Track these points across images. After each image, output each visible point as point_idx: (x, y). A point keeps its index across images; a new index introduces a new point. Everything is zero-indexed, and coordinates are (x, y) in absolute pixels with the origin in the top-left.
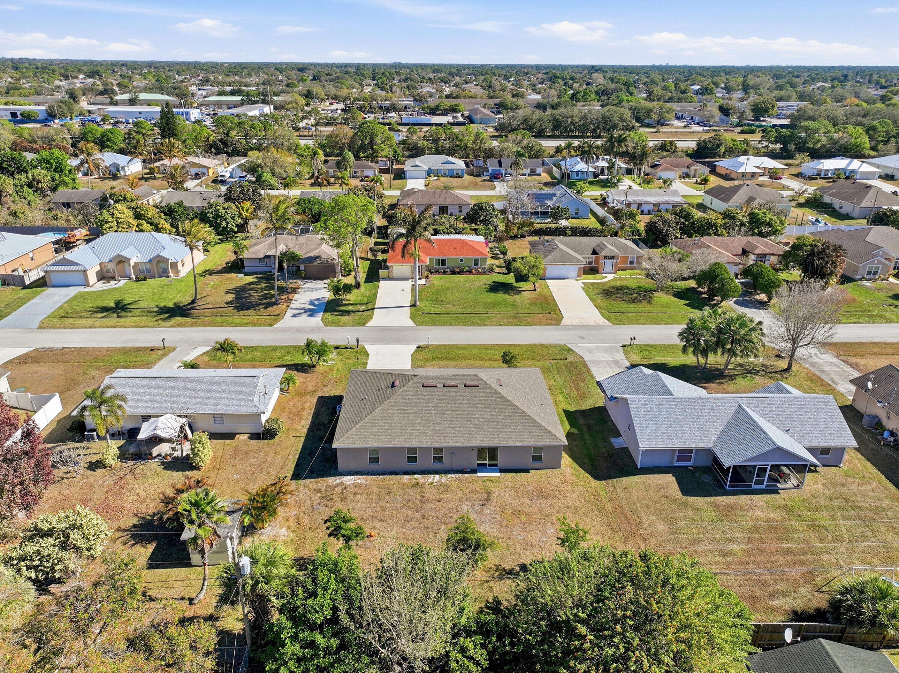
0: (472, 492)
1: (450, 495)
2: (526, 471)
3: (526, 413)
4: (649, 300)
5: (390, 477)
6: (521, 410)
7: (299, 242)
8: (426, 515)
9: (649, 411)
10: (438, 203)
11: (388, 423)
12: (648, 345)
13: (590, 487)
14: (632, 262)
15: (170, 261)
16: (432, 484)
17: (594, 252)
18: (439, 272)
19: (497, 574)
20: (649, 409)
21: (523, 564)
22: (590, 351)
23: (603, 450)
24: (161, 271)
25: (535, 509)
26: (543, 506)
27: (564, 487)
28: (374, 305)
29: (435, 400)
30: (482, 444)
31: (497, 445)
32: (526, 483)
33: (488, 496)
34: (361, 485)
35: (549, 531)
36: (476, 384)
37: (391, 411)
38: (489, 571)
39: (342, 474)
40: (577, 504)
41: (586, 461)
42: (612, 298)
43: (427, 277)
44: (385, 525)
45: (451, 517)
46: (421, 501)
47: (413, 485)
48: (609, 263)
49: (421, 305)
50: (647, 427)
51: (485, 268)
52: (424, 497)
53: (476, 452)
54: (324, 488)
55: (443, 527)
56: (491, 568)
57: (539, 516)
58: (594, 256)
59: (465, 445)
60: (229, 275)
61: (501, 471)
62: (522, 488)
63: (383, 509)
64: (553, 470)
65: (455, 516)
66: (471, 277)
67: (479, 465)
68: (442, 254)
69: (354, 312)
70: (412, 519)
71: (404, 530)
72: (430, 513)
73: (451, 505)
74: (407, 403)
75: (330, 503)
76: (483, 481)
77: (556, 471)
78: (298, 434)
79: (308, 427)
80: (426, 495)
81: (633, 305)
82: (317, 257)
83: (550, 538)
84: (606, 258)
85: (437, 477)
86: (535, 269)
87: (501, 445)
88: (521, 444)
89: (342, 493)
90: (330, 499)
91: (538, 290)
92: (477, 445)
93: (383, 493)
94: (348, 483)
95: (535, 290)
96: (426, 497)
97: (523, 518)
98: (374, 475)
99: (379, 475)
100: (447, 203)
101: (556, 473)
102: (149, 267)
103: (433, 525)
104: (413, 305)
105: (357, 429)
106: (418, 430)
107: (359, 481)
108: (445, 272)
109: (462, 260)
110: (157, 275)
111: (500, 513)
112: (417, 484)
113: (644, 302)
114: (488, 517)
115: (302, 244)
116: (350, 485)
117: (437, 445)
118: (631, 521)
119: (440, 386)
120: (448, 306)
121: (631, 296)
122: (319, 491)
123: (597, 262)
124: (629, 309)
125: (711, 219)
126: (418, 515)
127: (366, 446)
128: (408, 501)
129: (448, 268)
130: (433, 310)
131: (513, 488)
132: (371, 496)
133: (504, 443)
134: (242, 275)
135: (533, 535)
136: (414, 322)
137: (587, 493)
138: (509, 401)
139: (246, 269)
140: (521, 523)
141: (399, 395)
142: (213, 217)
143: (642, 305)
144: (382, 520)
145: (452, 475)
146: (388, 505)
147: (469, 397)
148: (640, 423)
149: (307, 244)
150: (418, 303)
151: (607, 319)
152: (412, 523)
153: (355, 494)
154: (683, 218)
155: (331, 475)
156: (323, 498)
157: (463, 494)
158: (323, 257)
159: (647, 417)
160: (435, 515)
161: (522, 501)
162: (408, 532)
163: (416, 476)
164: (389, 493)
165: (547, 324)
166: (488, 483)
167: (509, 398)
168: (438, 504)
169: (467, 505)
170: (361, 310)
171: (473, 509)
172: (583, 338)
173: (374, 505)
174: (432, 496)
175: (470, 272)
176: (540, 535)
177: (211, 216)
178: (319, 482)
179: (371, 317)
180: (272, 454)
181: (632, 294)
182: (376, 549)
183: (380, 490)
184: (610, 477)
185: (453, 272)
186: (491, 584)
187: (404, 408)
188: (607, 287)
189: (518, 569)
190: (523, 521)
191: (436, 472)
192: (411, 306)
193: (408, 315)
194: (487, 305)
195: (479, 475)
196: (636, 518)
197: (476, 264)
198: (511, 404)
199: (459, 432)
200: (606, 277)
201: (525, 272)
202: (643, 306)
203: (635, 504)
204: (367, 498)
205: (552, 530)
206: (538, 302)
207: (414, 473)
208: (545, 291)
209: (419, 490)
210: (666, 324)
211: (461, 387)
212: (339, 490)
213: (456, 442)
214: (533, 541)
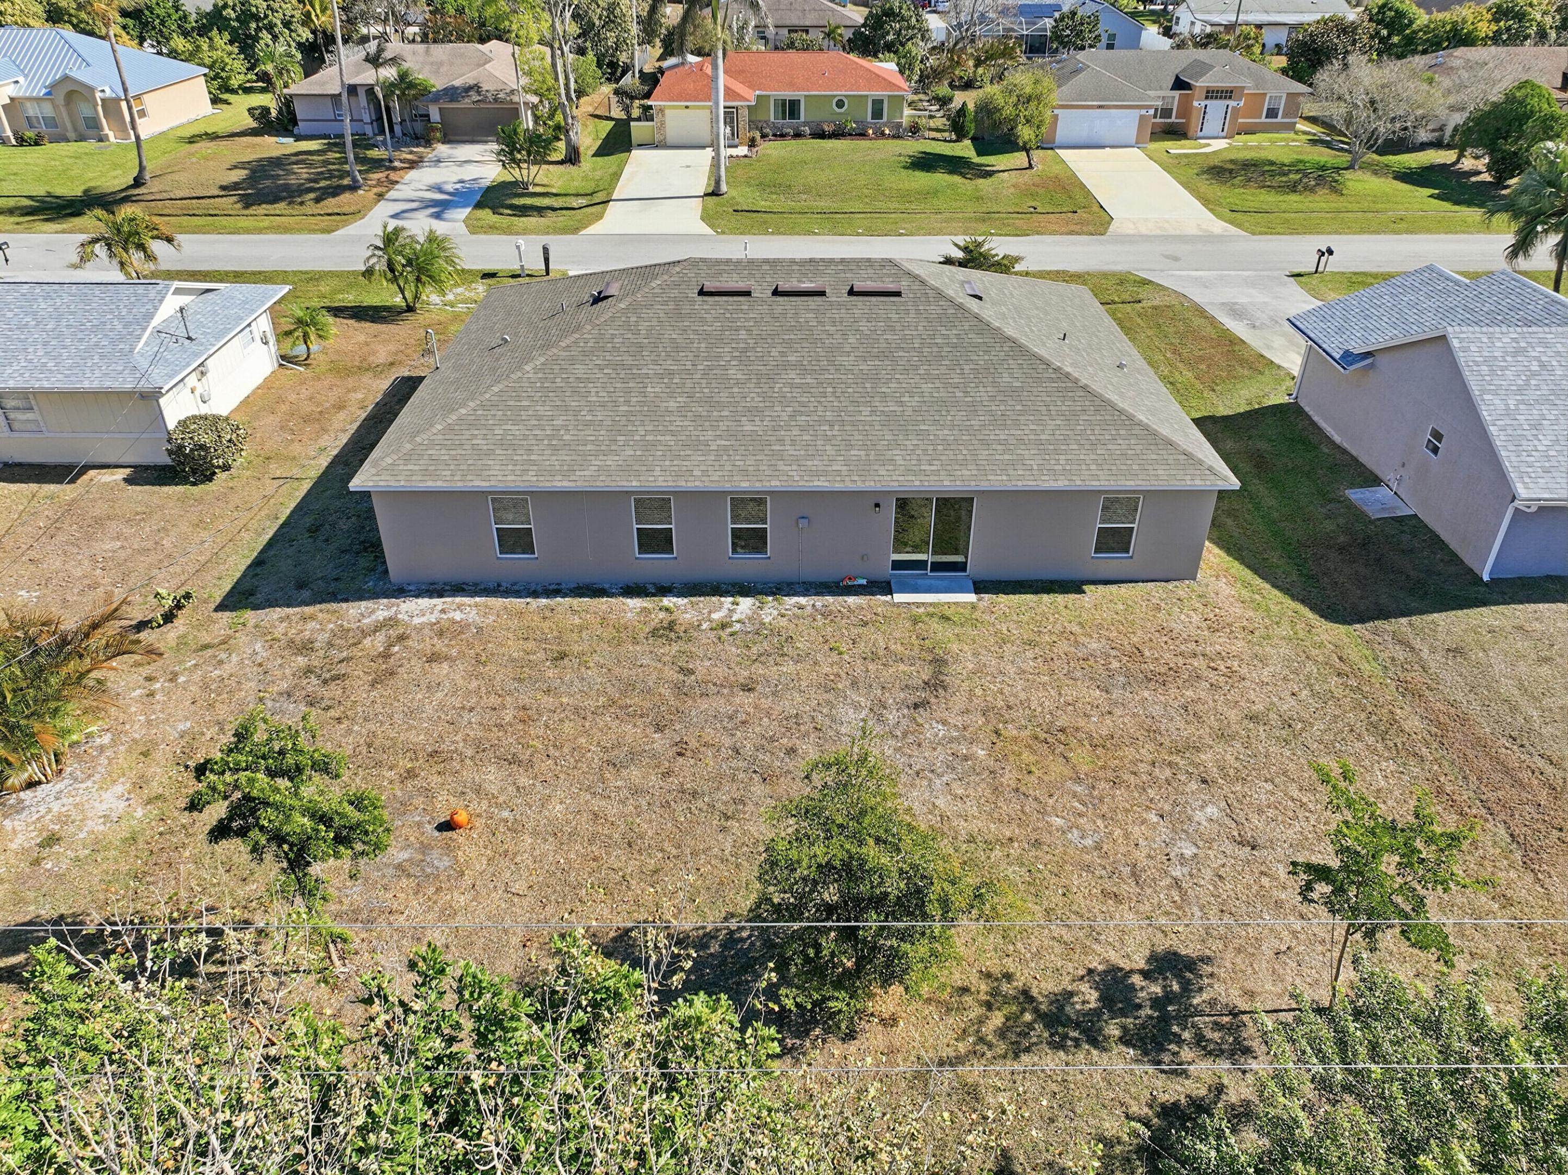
0: (875, 657)
1: (789, 667)
2: (1074, 586)
3: (1076, 381)
4: (1336, 188)
5: (576, 602)
6: (1057, 370)
7: (431, 59)
8: (693, 744)
9: (1534, 374)
10: (788, 23)
11: (566, 409)
12: (1365, 274)
13: (1321, 645)
14: (1272, 113)
15: (98, 95)
16: (724, 626)
17: (1180, 84)
18: (783, 136)
19: (997, 1019)
20: (1535, 367)
21: (1114, 970)
22: (1205, 284)
23: (1329, 526)
24: (82, 126)
25: (1123, 721)
26: (1157, 711)
27: (1220, 643)
28: (611, 194)
29: (743, 334)
30: (913, 483)
31: (972, 486)
32: (1076, 629)
33: (937, 673)
34: (463, 627)
35: (1199, 816)
36: (892, 287)
37: (580, 370)
38: (962, 1009)
39: (400, 592)
40: (1288, 705)
41: (1274, 557)
42: (1236, 181)
43: (752, 144)
44: (524, 781)
45: (791, 751)
46: (678, 688)
47: (654, 633)
48: (1217, 108)
49: (733, 193)
50: (1536, 426)
51: (899, 125)
52: (691, 672)
53: (890, 512)
54: (322, 638)
55: (758, 789)
56: (965, 990)
57: (1147, 751)
58: (1177, 94)
59: (849, 486)
60: (258, 140)
61: (980, 587)
62: (1063, 646)
63: (526, 716)
64: (1170, 586)
65: (810, 751)
66: (863, 143)
67: (897, 565)
68: (792, 86)
69: (554, 209)
70: (634, 756)
71: (597, 804)
72: (709, 734)
73: (791, 703)
74: (641, 346)
75: (335, 690)
76: (915, 621)
77: (1180, 589)
78: (296, 472)
79: (335, 452)
80: (701, 667)
81: (1294, 197)
82: (470, 88)
83: (1210, 841)
84: (1211, 94)
85: (746, 604)
86: (1033, 104)
87: (984, 486)
88: (1061, 484)
89: (386, 655)
90: (335, 678)
91: (1038, 167)
92: (894, 486)
93: (541, 655)
94: (416, 621)
95: (1030, 167)
96: (701, 672)
97: (1081, 757)
98: (518, 594)
99: (535, 594)
100: (807, 23)
101: (1181, 593)
102: (48, 110)
103: (718, 779)
104: (715, 193)
105: (450, 428)
106: (673, 433)
107: (458, 616)
108: (798, 135)
109: (840, 104)
110: (72, 135)
111: (986, 737)
112: (671, 626)
113: (1322, 192)
114: (941, 756)
115: (441, 64)
116: (419, 629)
117: (745, 485)
118: (1524, 776)
119: (762, 291)
120: (804, 197)
121: (1284, 179)
122: (306, 647)
123: (1185, 110)
124: (1283, 206)
125: (1464, 21)
126: (660, 742)
127: (479, 484)
128: (629, 686)
129: (806, 124)
130: (762, 204)
131: (1031, 643)
132: (490, 669)
133: (997, 481)
134: (291, 140)
135: (1136, 831)
136: (711, 226)
137: (1310, 667)
138: (1008, 339)
139: (302, 127)
140: (1078, 780)
141: (613, 318)
142: (238, 19)
143: (1317, 198)
144: (514, 761)
145: (802, 600)
146: (548, 701)
147: (864, 326)
148: (1508, 413)
149: (451, 64)
150: (724, 188)
151: (1231, 223)
152: (635, 774)
153: (434, 658)
154: (1386, 27)
155: (361, 596)
156: (309, 671)
157: (840, 664)
158: (485, 87)
159: (1532, 395)
160: (727, 741)
161: (1070, 693)
162: (612, 810)
163: (667, 601)
164: (562, 656)
165: (1071, 233)
166: (935, 625)
167: (1010, 332)
168: (745, 700)
169: (857, 707)
170: (575, 205)
171: (880, 719)
172: (1176, 259)
173: (494, 700)
174: (720, 672)
175: (862, 135)
176: (1164, 831)
177: (233, 15)
178: (312, 617)
179: (600, 217)
180: (184, 527)
181: (1285, 175)
182: (467, 881)
183: (530, 645)
184: (1384, 614)
185: (820, 135)
186: (973, 1071)
187: (629, 360)
188: (1216, 162)
189: (1090, 996)
190: (1084, 768)
191: (743, 589)
192: (706, 195)
193: (699, 213)
194: (905, 196)
195: (899, 598)
196: (1541, 763)
197: (878, 114)
198: (1017, 348)
199: (828, 439)
200: (1209, 145)
201: (1008, 111)
202: (1321, 200)
203: (1514, 709)
204: (470, 676)
205: (1211, 810)
206: (1041, 191)
207: (664, 590)
208: (1057, 169)
209: (675, 647)
210: (1395, 232)
211: (837, 295)
212: (377, 643)
213: (817, 474)
214: (1140, 856)
